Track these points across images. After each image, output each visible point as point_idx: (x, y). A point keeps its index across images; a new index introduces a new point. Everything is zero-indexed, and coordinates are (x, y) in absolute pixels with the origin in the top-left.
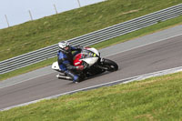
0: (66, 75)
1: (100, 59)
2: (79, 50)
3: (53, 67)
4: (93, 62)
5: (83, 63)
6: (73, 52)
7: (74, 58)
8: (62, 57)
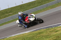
0: (22, 25)
1: (36, 18)
2: (27, 15)
3: (17, 22)
4: (33, 20)
5: (29, 20)
6: (25, 16)
7: (25, 18)
8: (20, 18)
